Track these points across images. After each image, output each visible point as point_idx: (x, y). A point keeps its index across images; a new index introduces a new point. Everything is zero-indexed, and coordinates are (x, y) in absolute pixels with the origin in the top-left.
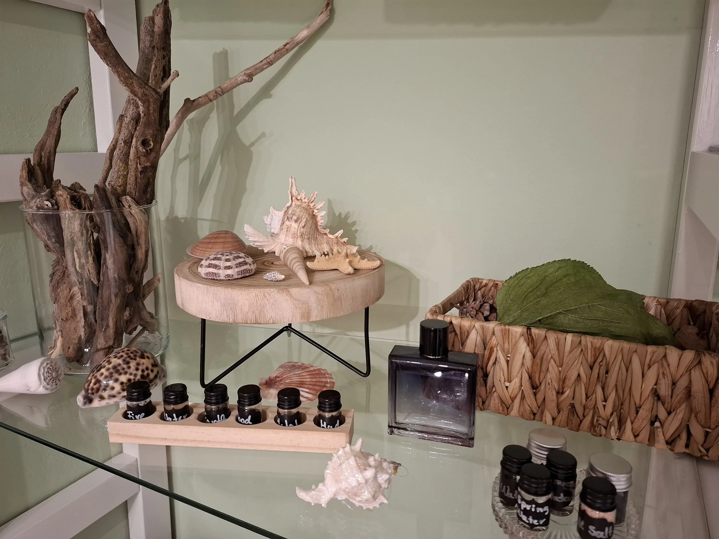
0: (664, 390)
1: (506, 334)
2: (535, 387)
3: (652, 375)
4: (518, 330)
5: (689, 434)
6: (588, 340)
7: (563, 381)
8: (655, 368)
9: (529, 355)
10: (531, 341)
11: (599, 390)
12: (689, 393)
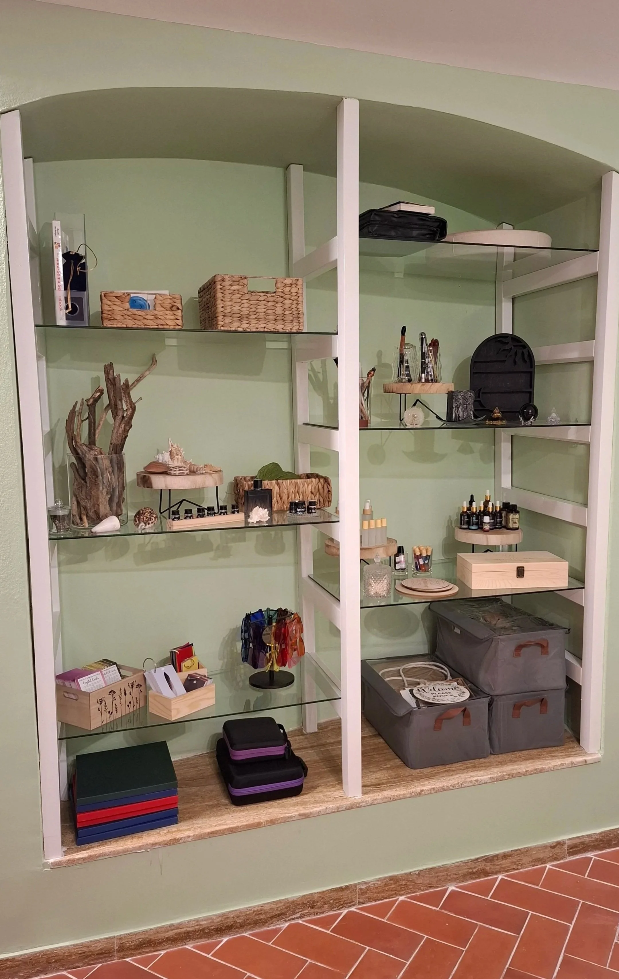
0: (313, 491)
1: (271, 483)
2: (281, 499)
3: (310, 487)
4: (274, 482)
5: (320, 502)
6: (293, 481)
7: (288, 494)
8: (310, 484)
9: (278, 489)
10: (278, 484)
11: (297, 495)
12: (319, 490)
